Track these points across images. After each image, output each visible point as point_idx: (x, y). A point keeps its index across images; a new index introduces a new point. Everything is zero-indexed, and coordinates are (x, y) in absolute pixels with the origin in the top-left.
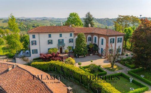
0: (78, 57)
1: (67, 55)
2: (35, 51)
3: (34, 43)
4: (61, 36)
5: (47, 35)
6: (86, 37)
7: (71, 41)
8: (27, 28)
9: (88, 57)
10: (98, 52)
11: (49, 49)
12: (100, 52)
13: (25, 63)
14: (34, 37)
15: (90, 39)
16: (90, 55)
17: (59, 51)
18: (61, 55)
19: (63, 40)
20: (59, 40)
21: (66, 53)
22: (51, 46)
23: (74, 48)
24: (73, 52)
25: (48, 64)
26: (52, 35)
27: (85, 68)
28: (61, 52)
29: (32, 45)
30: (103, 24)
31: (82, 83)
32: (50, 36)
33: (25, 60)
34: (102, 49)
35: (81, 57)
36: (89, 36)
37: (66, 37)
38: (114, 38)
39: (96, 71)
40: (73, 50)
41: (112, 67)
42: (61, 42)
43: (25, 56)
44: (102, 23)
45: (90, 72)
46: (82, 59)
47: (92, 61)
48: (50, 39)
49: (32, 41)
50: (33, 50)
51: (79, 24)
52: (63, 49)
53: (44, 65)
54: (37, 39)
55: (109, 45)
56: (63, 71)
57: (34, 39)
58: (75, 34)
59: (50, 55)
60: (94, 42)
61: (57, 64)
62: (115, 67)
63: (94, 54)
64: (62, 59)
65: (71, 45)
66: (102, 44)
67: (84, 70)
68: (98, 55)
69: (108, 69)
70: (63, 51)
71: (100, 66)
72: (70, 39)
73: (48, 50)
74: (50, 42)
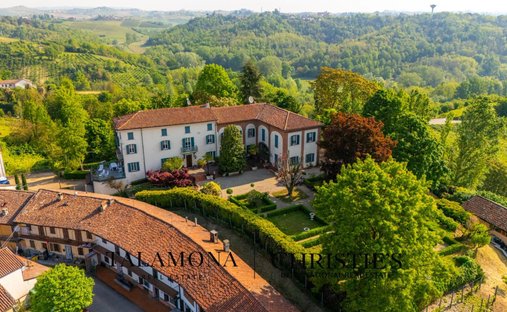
0: (227, 175)
1: (202, 170)
2: (134, 167)
3: (132, 149)
4: (187, 130)
5: (159, 131)
6: (244, 129)
7: (209, 140)
8: (46, 54)
9: (247, 175)
10: (269, 162)
11: (163, 161)
12: (273, 160)
13: (115, 191)
14: (131, 136)
15: (253, 133)
16: (251, 170)
17: (184, 163)
18: (190, 172)
19: (192, 139)
20: (184, 140)
21: (199, 167)
22: (167, 154)
23: (218, 154)
24: (215, 164)
25: (170, 195)
26: (170, 130)
27: (239, 198)
28: (190, 165)
29: (128, 153)
30: (310, 36)
31: (233, 224)
32: (164, 133)
33: (113, 187)
34: (276, 156)
35: (233, 176)
36: (250, 126)
37: (199, 132)
38: (300, 133)
39: (259, 203)
40: (215, 158)
41: (290, 194)
42: (188, 144)
43: (113, 178)
44: (308, 34)
45: (247, 206)
46: (235, 179)
47: (252, 186)
48: (165, 138)
49: (127, 147)
50: (129, 164)
51: (226, 93)
52: (193, 158)
53: (162, 195)
54: (137, 140)
55: (290, 148)
56: (200, 207)
57: (131, 142)
58: (219, 125)
59: (168, 174)
60: (260, 140)
61: (187, 194)
62: (294, 194)
63: (260, 167)
64: (193, 181)
65: (211, 147)
66: (276, 146)
67: (237, 204)
68: (270, 167)
69: (282, 198)
70: (194, 162)
71: (266, 194)
72: (207, 137)
73: (160, 162)
74: (165, 146)
